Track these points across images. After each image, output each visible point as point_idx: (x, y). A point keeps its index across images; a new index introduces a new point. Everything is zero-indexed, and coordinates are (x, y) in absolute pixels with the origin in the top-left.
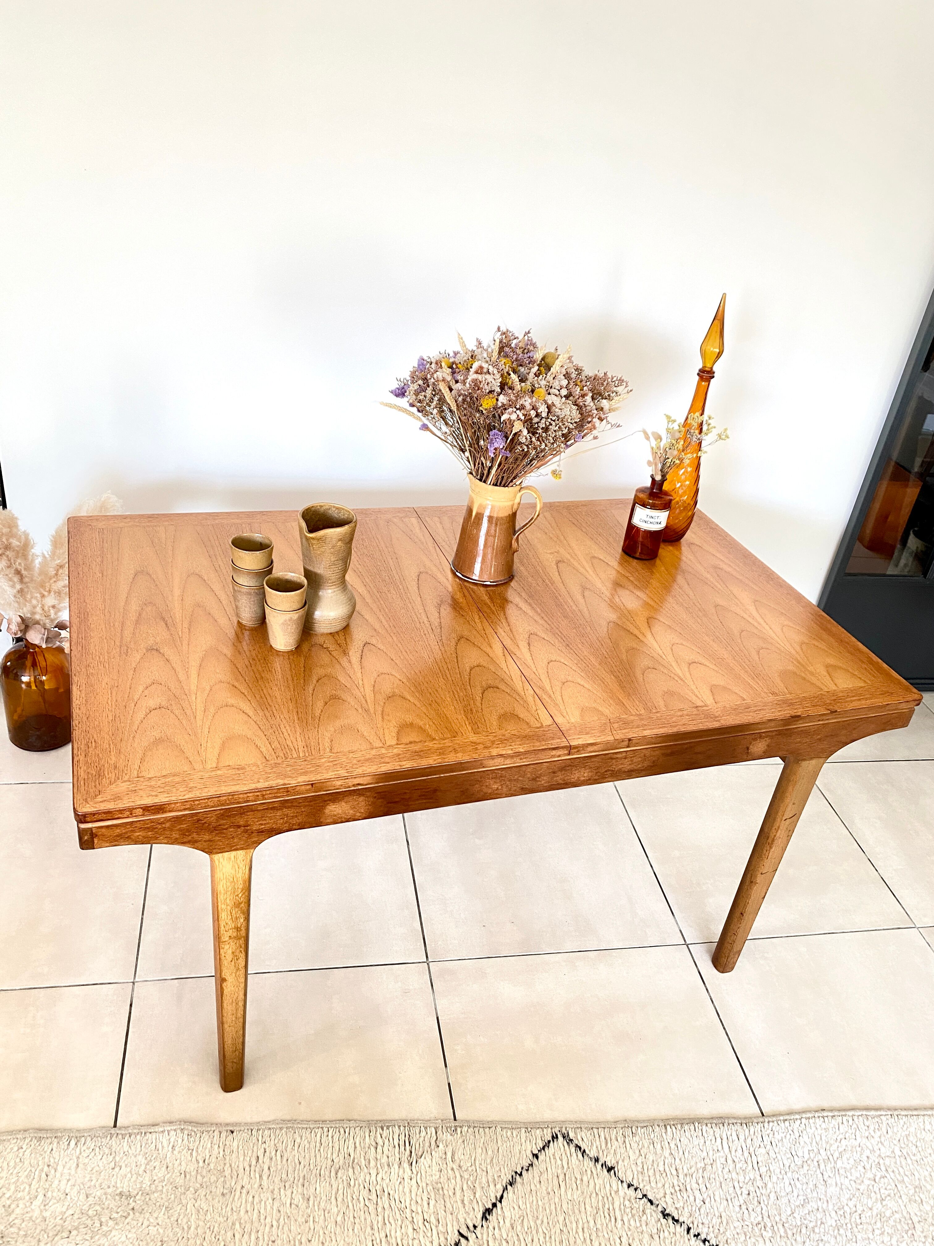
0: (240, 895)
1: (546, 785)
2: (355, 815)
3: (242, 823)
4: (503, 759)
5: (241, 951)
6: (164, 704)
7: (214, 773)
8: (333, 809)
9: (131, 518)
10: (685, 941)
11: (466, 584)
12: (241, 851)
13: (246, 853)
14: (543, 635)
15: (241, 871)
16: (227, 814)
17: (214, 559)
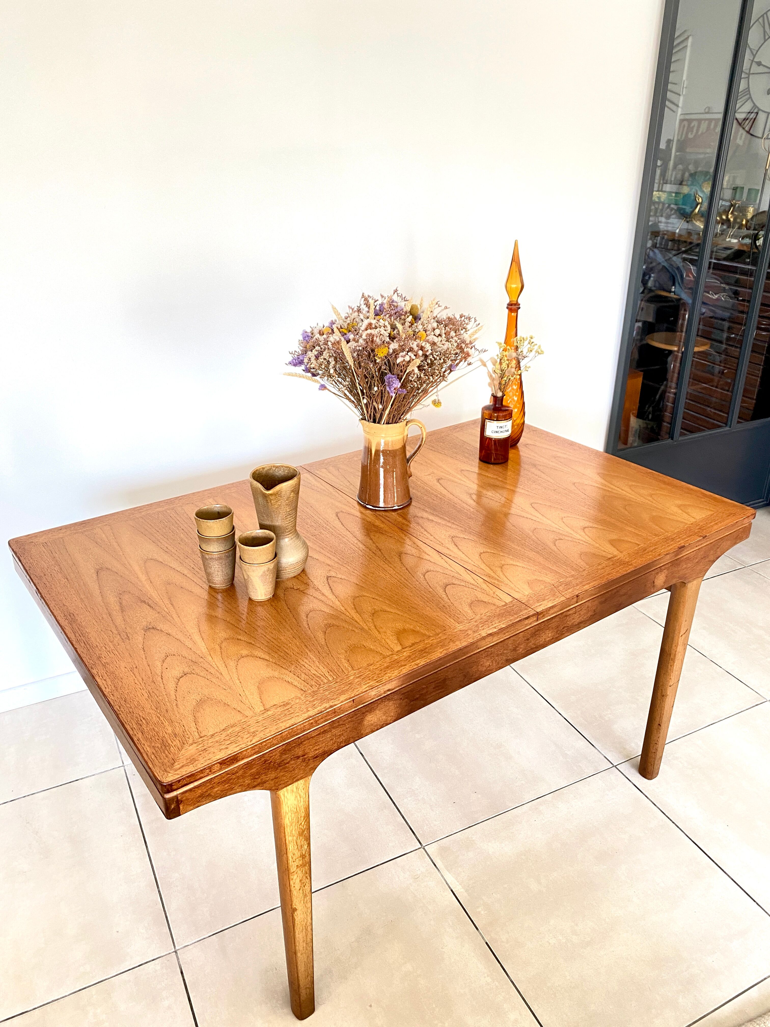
0: (303, 823)
1: (523, 652)
2: (387, 720)
3: (300, 753)
4: (491, 637)
5: (306, 877)
6: (186, 670)
7: (265, 715)
8: (371, 719)
9: (66, 528)
10: (612, 764)
11: (378, 513)
12: (301, 781)
13: (306, 781)
14: (462, 536)
15: (302, 800)
16: (288, 749)
17: (159, 544)
